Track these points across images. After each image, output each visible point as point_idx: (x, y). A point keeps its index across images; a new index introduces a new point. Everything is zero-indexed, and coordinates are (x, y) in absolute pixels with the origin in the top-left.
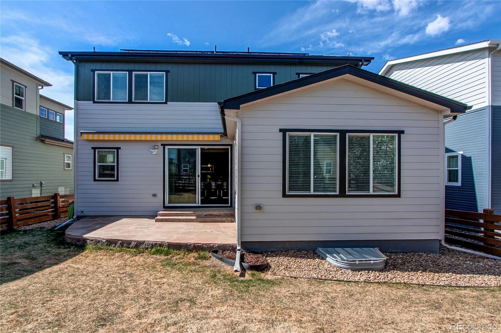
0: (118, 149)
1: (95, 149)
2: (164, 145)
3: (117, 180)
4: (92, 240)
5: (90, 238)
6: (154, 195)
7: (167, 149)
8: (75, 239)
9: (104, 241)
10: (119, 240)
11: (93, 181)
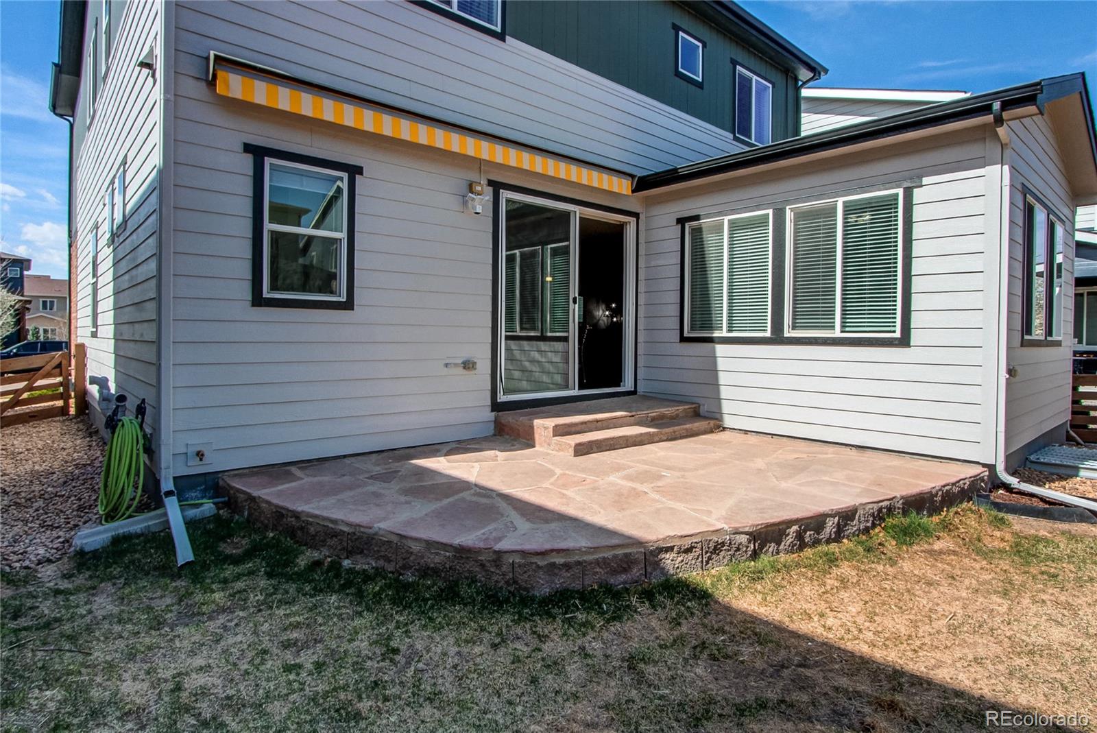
0: (354, 171)
1: (258, 153)
2: (496, 186)
3: (348, 305)
4: (689, 550)
5: (677, 543)
6: (468, 365)
7: (504, 200)
8: (603, 563)
9: (743, 539)
10: (789, 523)
11: (249, 304)
